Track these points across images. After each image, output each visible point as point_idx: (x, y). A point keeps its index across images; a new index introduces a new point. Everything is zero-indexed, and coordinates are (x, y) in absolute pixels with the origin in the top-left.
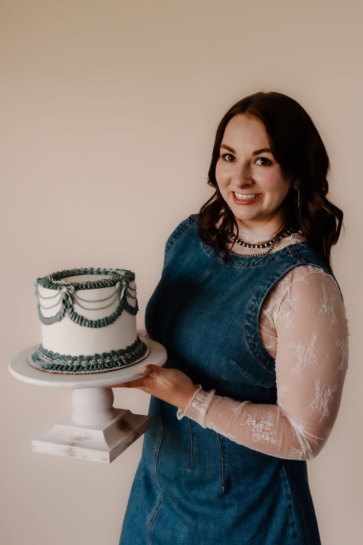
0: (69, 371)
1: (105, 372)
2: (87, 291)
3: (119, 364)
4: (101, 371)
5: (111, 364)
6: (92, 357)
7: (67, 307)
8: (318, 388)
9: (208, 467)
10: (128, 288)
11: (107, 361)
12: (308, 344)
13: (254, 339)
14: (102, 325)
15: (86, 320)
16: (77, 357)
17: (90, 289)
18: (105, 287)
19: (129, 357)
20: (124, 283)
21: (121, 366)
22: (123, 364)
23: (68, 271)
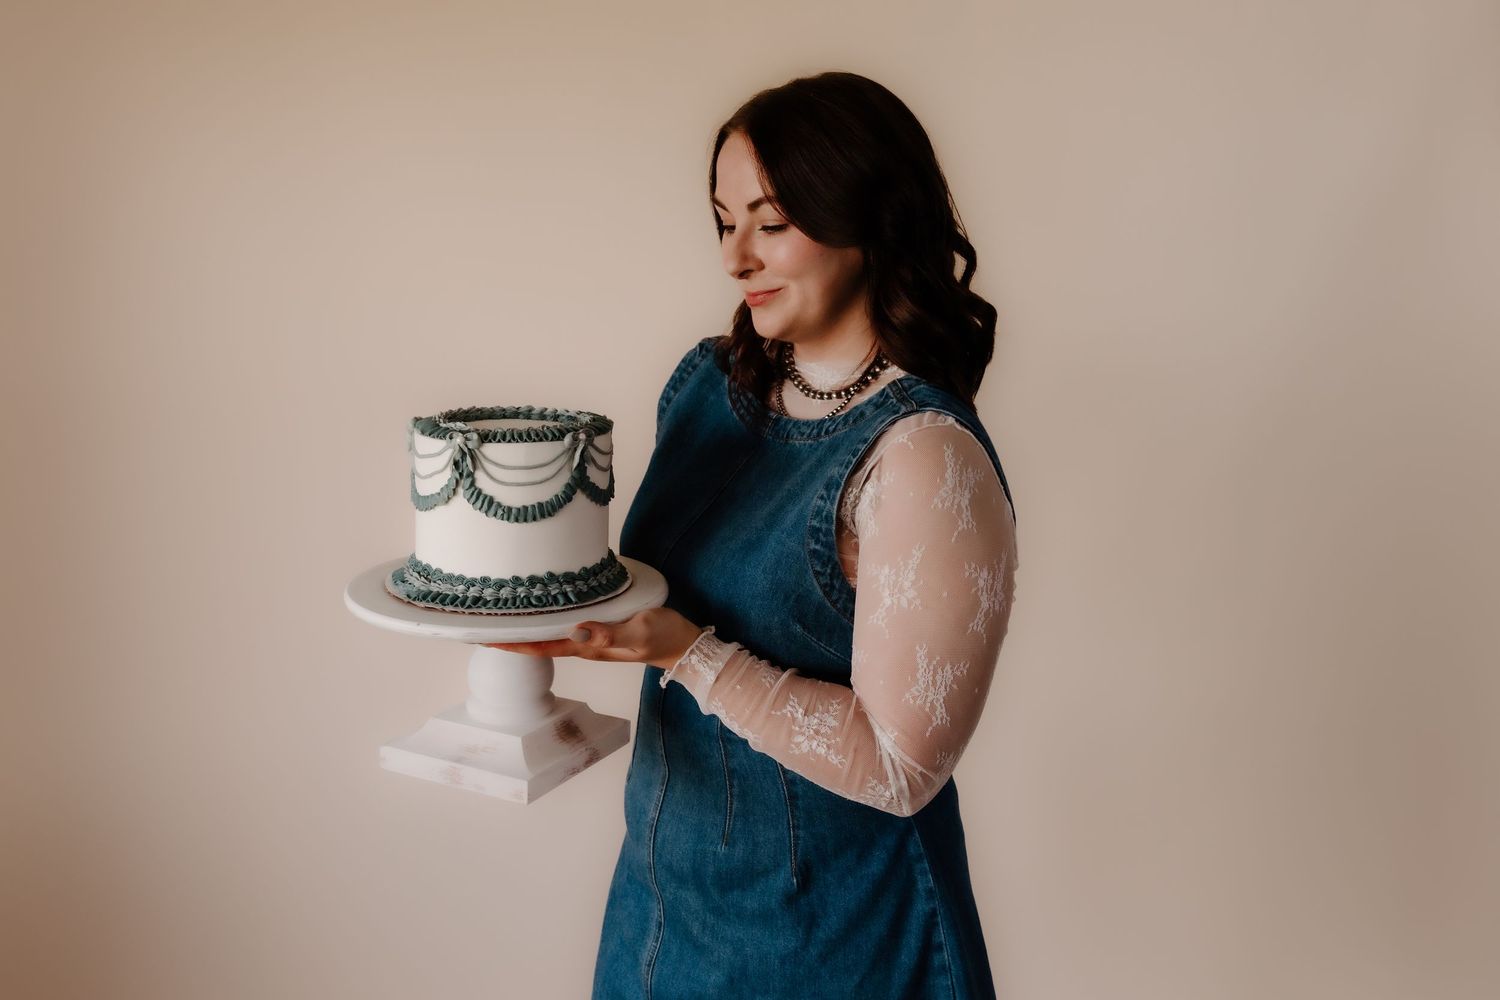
0: (457, 606)
1: (530, 614)
2: (503, 446)
3: (562, 601)
4: (520, 611)
5: (544, 599)
6: (506, 581)
7: (461, 475)
8: (922, 663)
9: (762, 839)
10: (589, 447)
11: (537, 592)
12: (902, 568)
13: (830, 575)
14: (530, 517)
15: (499, 505)
16: (475, 580)
17: (509, 441)
18: (541, 440)
19: (585, 589)
20: (582, 436)
21: (564, 604)
22: (568, 600)
23: (480, 410)
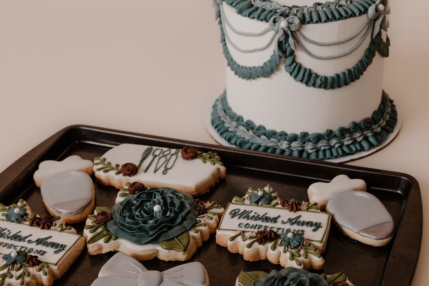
2: (320, 26)
5: (352, 147)
6: (322, 135)
7: (284, 54)
11: (347, 142)
14: (342, 83)
15: (317, 76)
16: (296, 136)
19: (379, 130)
21: (370, 149)
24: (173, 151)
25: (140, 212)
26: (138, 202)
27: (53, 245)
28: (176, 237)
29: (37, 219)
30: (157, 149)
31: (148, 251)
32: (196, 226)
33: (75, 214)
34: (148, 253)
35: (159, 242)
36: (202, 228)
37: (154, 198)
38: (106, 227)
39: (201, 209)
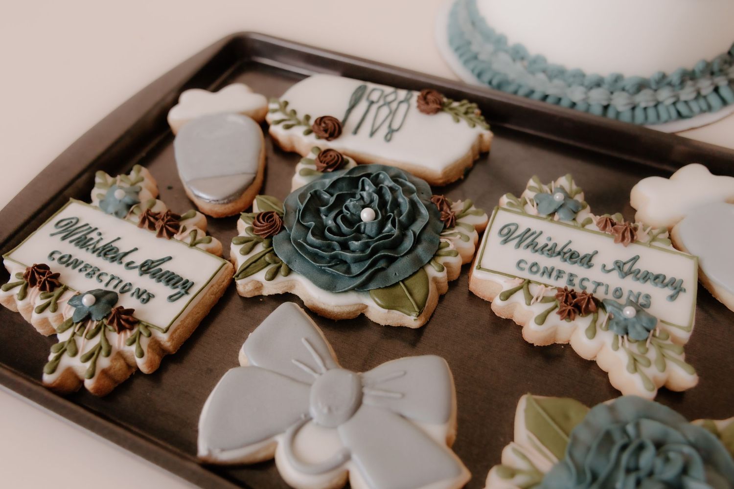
5: (694, 105)
11: (686, 95)
24: (402, 94)
25: (335, 219)
26: (332, 195)
27: (171, 279)
28: (403, 281)
29: (151, 216)
30: (374, 90)
31: (348, 306)
32: (439, 256)
33: (224, 203)
34: (347, 309)
35: (369, 290)
36: (452, 260)
37: (362, 190)
38: (270, 245)
39: (449, 219)
